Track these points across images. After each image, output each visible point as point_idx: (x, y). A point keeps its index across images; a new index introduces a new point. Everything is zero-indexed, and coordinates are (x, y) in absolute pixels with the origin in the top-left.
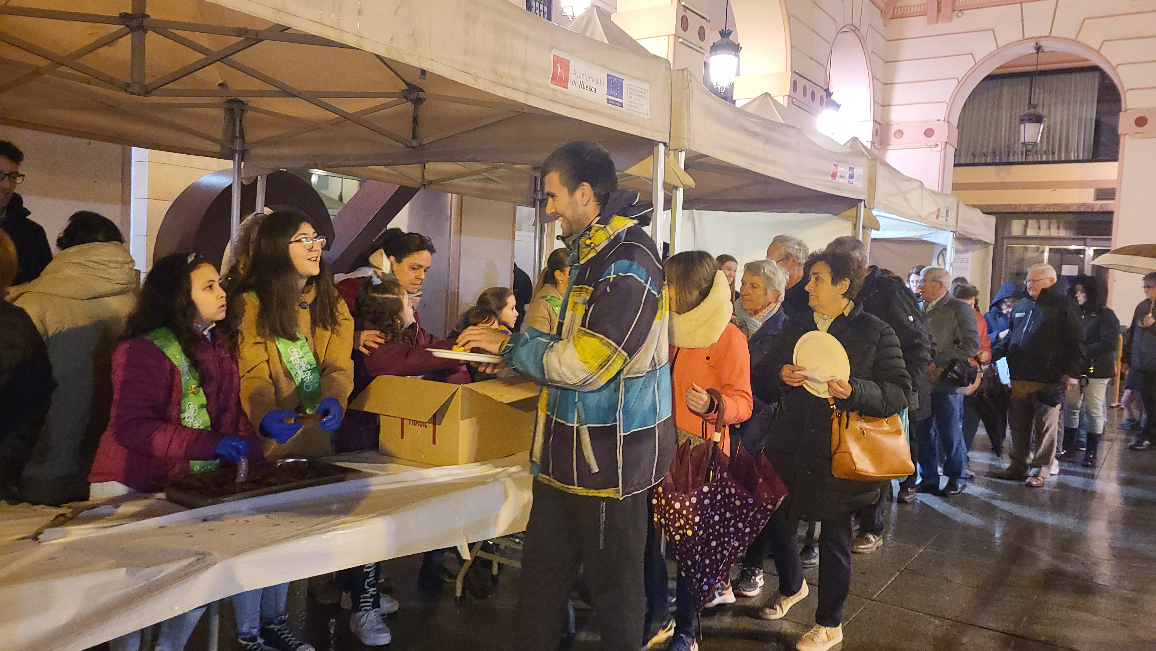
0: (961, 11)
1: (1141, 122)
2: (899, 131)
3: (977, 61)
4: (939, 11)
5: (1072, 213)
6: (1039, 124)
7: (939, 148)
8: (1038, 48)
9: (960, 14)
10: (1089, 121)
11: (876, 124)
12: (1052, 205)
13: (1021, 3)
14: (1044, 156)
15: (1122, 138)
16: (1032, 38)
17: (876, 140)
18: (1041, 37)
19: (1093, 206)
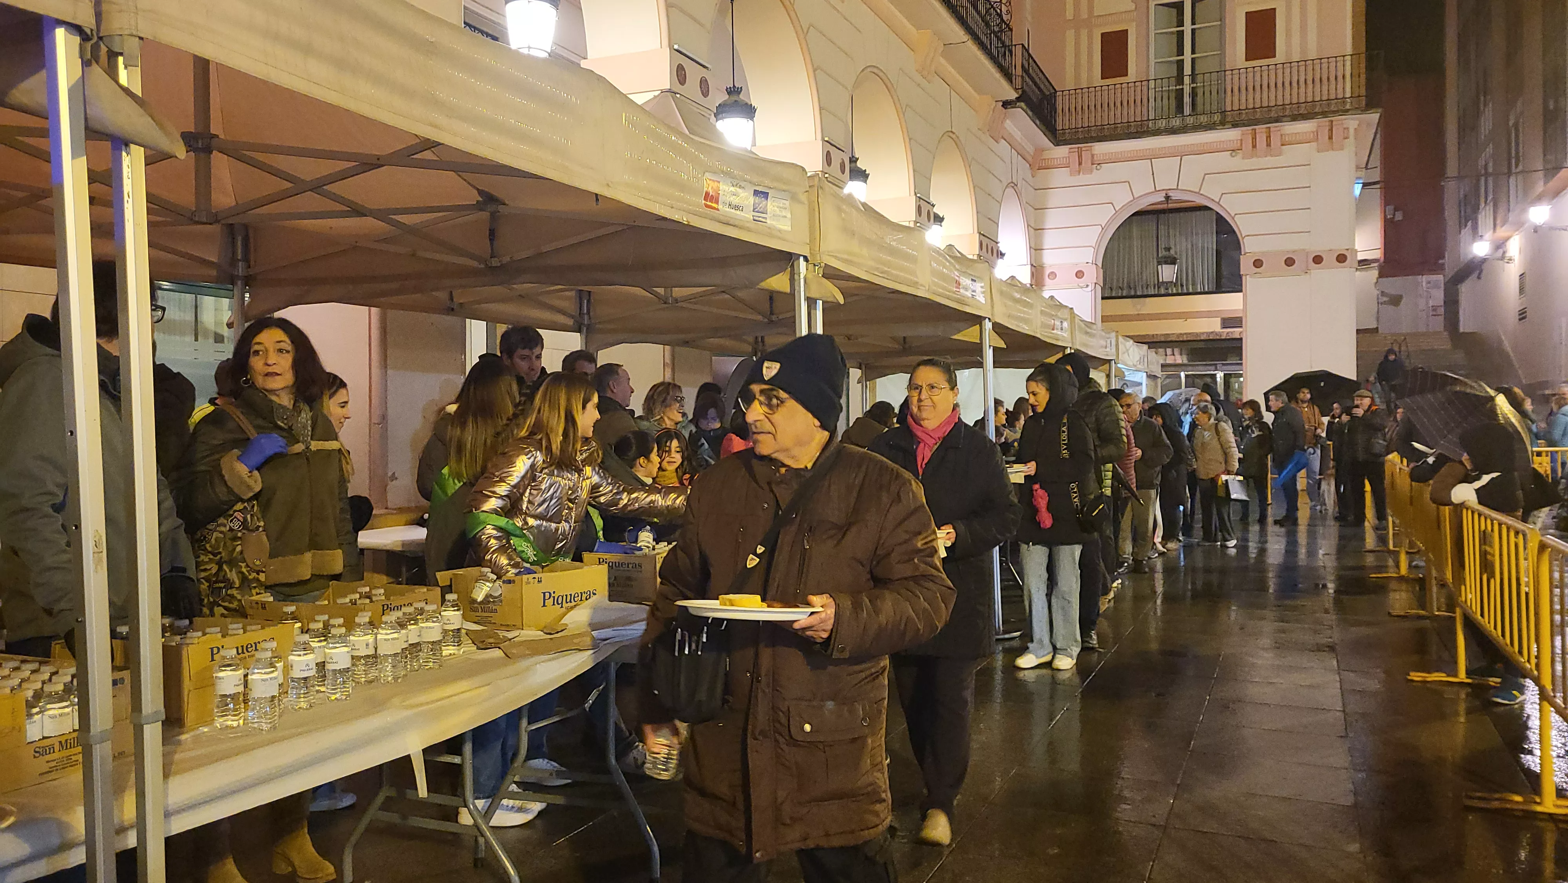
0: (1099, 164)
1: (1258, 263)
2: (1052, 273)
3: (1117, 209)
4: (1080, 164)
5: (1201, 340)
6: (1173, 266)
7: (1089, 289)
8: (1167, 198)
9: (1098, 167)
10: (1210, 250)
11: (1033, 268)
12: (1185, 334)
13: (1151, 159)
14: (1174, 289)
15: (1244, 278)
16: (1163, 190)
17: (1034, 281)
18: (1170, 190)
19: (1220, 334)
